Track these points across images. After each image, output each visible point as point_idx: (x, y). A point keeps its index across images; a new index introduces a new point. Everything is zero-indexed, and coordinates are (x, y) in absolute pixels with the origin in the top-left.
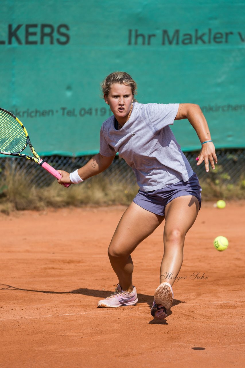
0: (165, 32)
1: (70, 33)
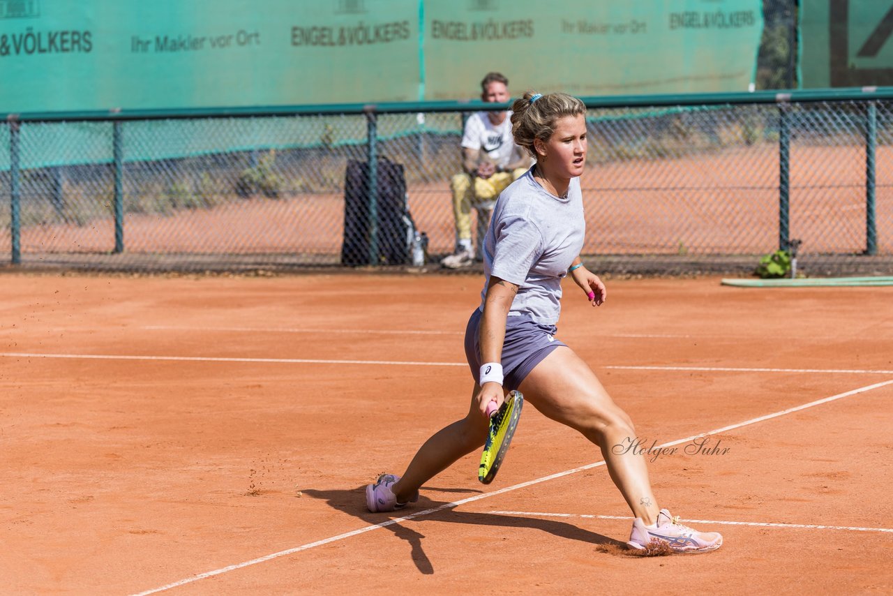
0: (158, 39)
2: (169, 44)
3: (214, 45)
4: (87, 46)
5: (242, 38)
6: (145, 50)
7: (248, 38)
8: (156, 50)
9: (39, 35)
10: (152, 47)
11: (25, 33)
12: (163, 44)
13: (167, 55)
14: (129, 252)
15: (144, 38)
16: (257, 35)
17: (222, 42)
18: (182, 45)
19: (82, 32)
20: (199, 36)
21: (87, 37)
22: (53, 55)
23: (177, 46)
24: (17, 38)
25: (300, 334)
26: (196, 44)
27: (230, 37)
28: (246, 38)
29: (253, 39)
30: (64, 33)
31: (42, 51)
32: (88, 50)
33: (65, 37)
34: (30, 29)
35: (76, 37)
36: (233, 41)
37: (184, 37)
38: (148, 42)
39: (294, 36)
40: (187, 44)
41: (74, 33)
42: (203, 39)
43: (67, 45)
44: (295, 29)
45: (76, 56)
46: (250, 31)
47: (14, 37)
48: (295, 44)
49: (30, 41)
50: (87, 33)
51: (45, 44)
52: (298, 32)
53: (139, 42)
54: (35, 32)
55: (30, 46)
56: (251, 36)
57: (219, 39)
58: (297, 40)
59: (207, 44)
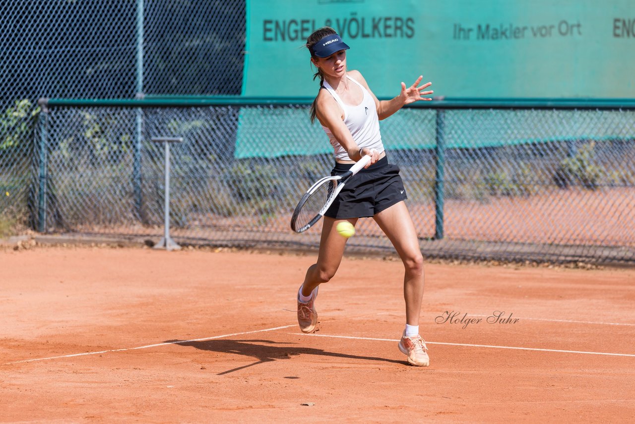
0: (479, 27)
1: (414, 26)
2: (491, 32)
3: (535, 35)
4: (409, 32)
5: (564, 28)
6: (467, 37)
7: (570, 28)
8: (478, 38)
9: (363, 20)
10: (473, 35)
11: (349, 17)
12: (484, 32)
13: (487, 43)
14: (450, 239)
15: (465, 26)
16: (579, 26)
17: (542, 32)
18: (503, 33)
19: (405, 18)
20: (521, 26)
21: (410, 23)
22: (376, 41)
23: (499, 34)
24: (341, 23)
25: (621, 327)
26: (517, 33)
27: (552, 27)
28: (568, 28)
29: (575, 30)
30: (387, 19)
31: (365, 36)
32: (409, 37)
33: (389, 23)
34: (354, 14)
35: (399, 23)
36: (555, 31)
37: (506, 26)
38: (470, 30)
39: (616, 27)
40: (508, 33)
41: (397, 19)
42: (525, 28)
43: (389, 31)
44: (616, 20)
45: (398, 42)
46: (572, 22)
47: (338, 21)
48: (616, 35)
49: (354, 25)
50: (410, 19)
51: (368, 29)
52: (620, 24)
53: (461, 30)
54: (359, 17)
55: (354, 30)
56: (572, 26)
57: (540, 29)
58: (619, 32)
59: (528, 33)
